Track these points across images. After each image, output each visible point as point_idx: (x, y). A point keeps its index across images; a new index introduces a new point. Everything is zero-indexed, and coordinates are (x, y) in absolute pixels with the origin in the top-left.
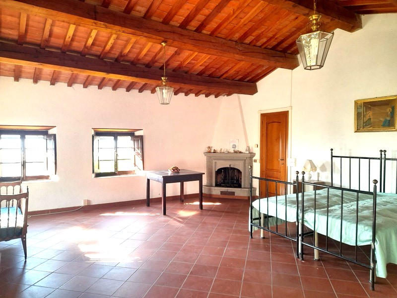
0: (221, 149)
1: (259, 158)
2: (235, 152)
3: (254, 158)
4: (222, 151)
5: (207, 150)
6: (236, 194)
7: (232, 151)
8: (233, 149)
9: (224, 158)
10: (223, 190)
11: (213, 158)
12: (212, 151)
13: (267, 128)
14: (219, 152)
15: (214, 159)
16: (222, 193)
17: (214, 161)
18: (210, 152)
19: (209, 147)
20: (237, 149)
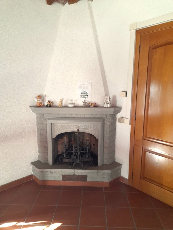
0: (61, 101)
1: (129, 116)
2: (87, 105)
3: (118, 115)
4: (63, 104)
5: (36, 101)
6: (89, 179)
7: (80, 102)
8: (83, 99)
9: (67, 116)
10: (67, 174)
11: (48, 116)
12: (46, 103)
13: (150, 58)
14: (58, 104)
15: (50, 119)
16: (64, 177)
17: (49, 122)
18: (41, 106)
19: (40, 97)
20: (89, 100)
